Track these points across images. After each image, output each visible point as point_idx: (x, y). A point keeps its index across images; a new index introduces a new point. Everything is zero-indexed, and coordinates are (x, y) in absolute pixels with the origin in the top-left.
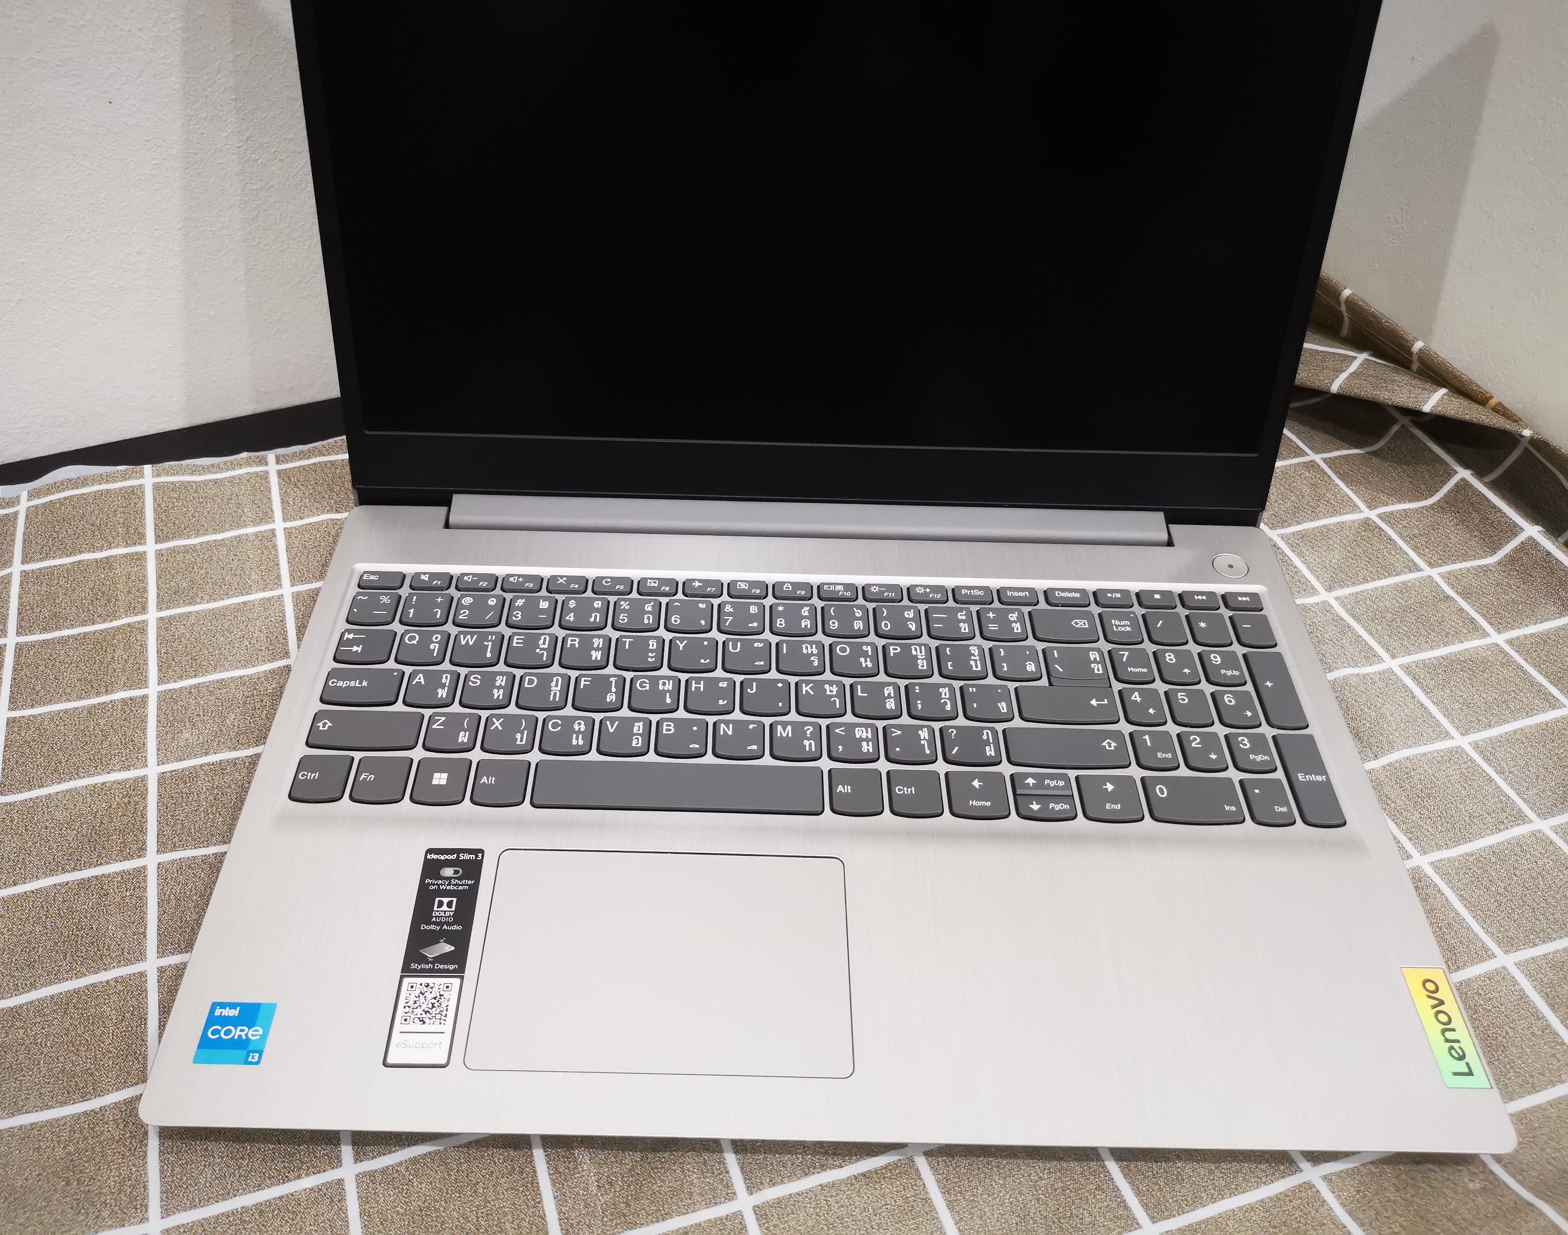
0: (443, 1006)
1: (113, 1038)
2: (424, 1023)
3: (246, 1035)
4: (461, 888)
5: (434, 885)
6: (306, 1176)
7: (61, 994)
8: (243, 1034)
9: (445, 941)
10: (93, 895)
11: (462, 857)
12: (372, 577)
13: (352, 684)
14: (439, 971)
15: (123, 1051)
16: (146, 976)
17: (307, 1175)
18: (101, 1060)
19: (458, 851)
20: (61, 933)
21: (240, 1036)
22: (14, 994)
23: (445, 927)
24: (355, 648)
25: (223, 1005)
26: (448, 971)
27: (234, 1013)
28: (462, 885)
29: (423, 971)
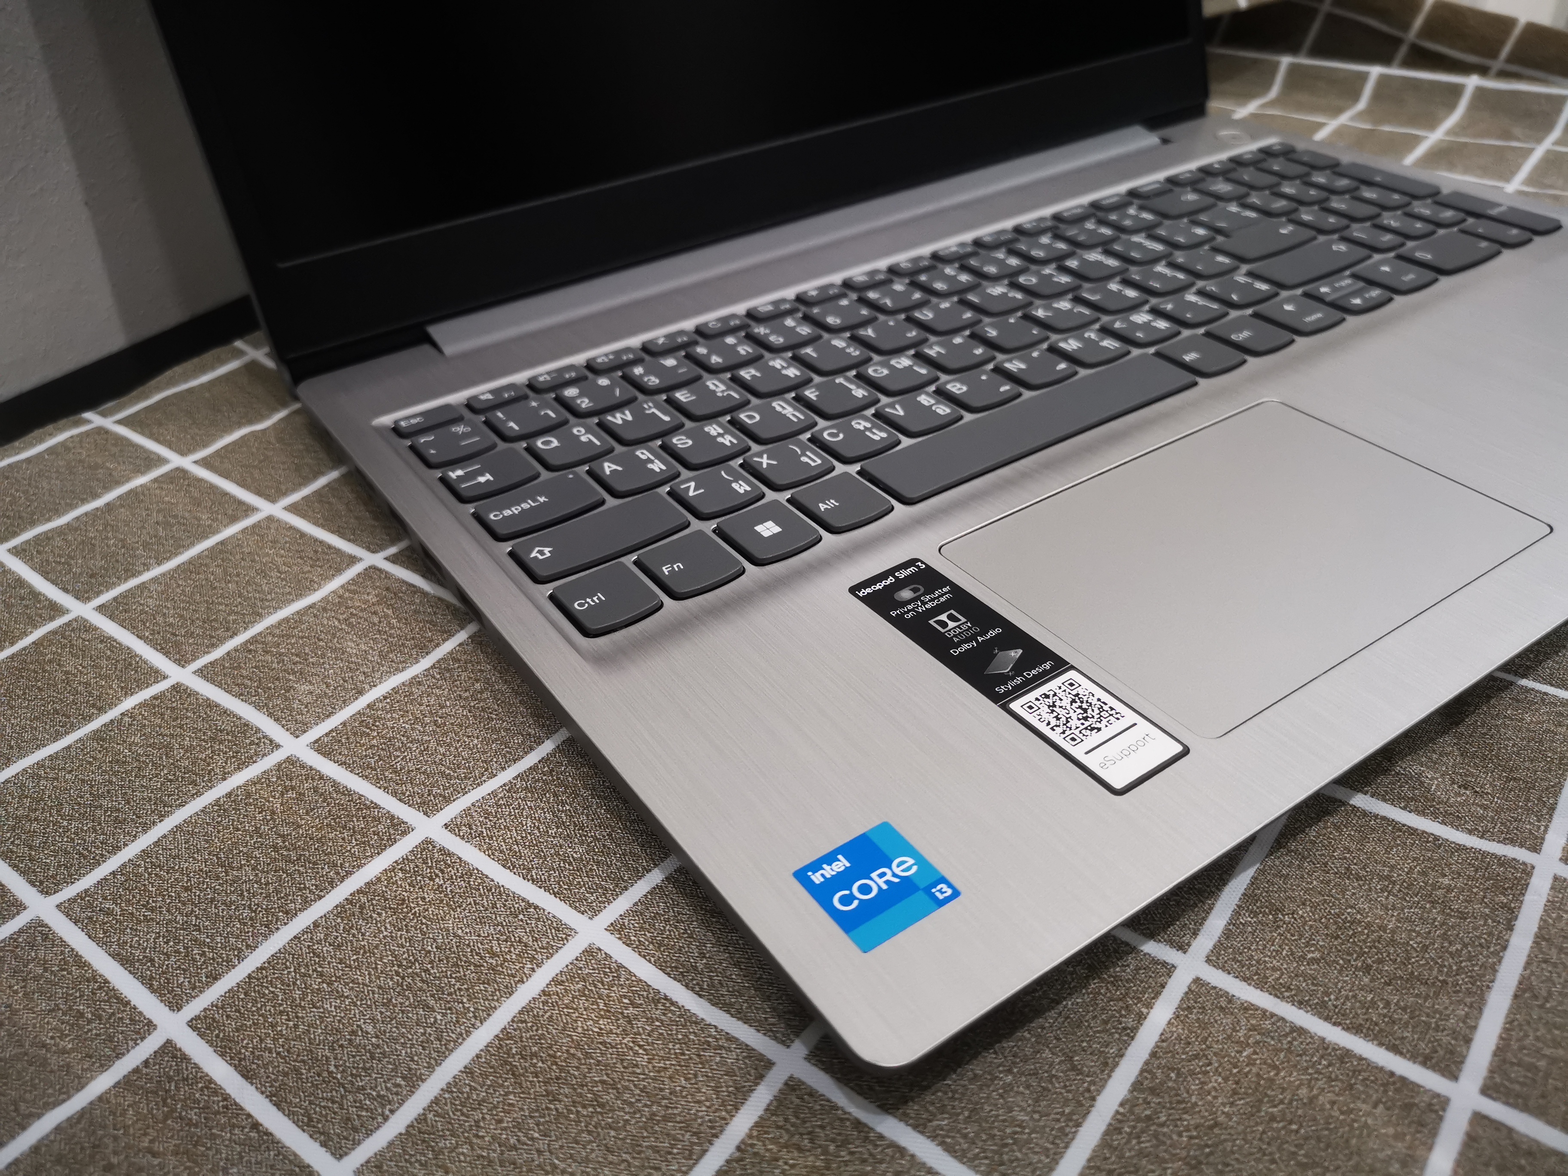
0: (1094, 702)
1: (645, 1050)
2: (1099, 729)
3: (895, 875)
4: (942, 599)
5: (909, 611)
6: (1147, 1008)
7: (478, 1056)
8: (889, 877)
9: (1001, 650)
10: (379, 914)
11: (902, 574)
12: (414, 421)
13: (525, 506)
14: (1036, 678)
15: (683, 1054)
16: (600, 950)
17: (1149, 1006)
18: (661, 1090)
19: (891, 572)
20: (380, 987)
21: (887, 882)
22: (387, 1112)
23: (980, 639)
24: (482, 479)
25: (816, 866)
26: (1045, 673)
27: (841, 864)
28: (942, 596)
29: (1017, 688)
